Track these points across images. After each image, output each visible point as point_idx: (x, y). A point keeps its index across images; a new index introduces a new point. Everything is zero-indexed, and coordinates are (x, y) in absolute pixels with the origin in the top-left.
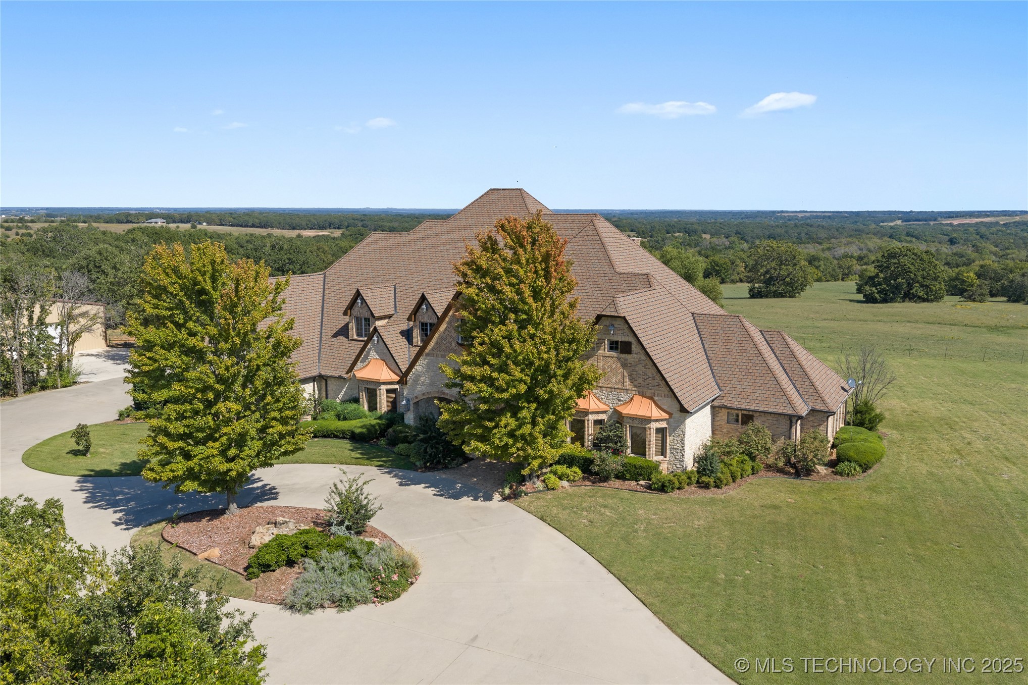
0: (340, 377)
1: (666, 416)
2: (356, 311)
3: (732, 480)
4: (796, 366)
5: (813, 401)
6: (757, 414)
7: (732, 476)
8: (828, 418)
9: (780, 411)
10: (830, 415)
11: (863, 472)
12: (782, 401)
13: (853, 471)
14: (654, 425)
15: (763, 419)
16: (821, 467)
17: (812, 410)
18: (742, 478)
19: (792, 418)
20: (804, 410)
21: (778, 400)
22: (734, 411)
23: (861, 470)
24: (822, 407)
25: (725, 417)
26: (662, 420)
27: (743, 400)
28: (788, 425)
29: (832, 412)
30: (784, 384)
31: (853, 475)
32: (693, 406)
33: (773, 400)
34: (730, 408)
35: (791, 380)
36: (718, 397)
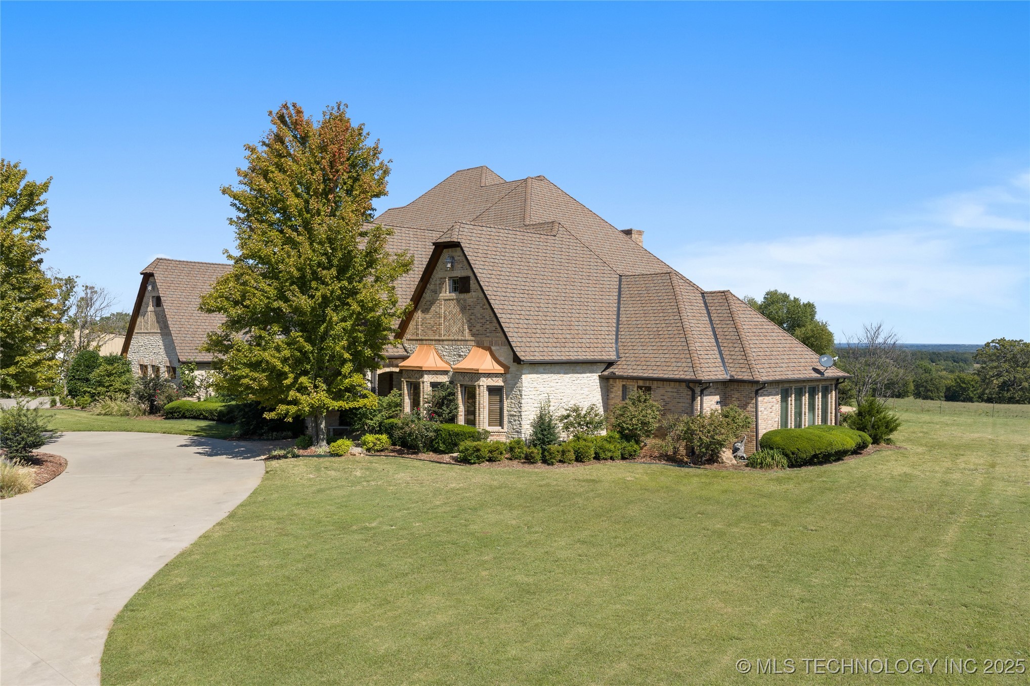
1: (502, 370)
3: (574, 457)
4: (731, 330)
5: (738, 370)
6: (655, 385)
7: (576, 451)
8: (757, 393)
9: (677, 377)
10: (759, 388)
11: (792, 466)
12: (684, 364)
13: (769, 460)
14: (484, 382)
15: (661, 391)
16: (726, 455)
17: (732, 381)
18: (597, 457)
19: (691, 385)
20: (714, 378)
21: (679, 364)
22: (629, 383)
23: (785, 461)
24: (746, 376)
25: (620, 393)
26: (496, 375)
27: (639, 367)
28: (690, 397)
29: (757, 382)
30: (696, 346)
31: (769, 466)
32: (538, 357)
33: (674, 364)
34: (621, 378)
35: (719, 346)
36: (610, 364)
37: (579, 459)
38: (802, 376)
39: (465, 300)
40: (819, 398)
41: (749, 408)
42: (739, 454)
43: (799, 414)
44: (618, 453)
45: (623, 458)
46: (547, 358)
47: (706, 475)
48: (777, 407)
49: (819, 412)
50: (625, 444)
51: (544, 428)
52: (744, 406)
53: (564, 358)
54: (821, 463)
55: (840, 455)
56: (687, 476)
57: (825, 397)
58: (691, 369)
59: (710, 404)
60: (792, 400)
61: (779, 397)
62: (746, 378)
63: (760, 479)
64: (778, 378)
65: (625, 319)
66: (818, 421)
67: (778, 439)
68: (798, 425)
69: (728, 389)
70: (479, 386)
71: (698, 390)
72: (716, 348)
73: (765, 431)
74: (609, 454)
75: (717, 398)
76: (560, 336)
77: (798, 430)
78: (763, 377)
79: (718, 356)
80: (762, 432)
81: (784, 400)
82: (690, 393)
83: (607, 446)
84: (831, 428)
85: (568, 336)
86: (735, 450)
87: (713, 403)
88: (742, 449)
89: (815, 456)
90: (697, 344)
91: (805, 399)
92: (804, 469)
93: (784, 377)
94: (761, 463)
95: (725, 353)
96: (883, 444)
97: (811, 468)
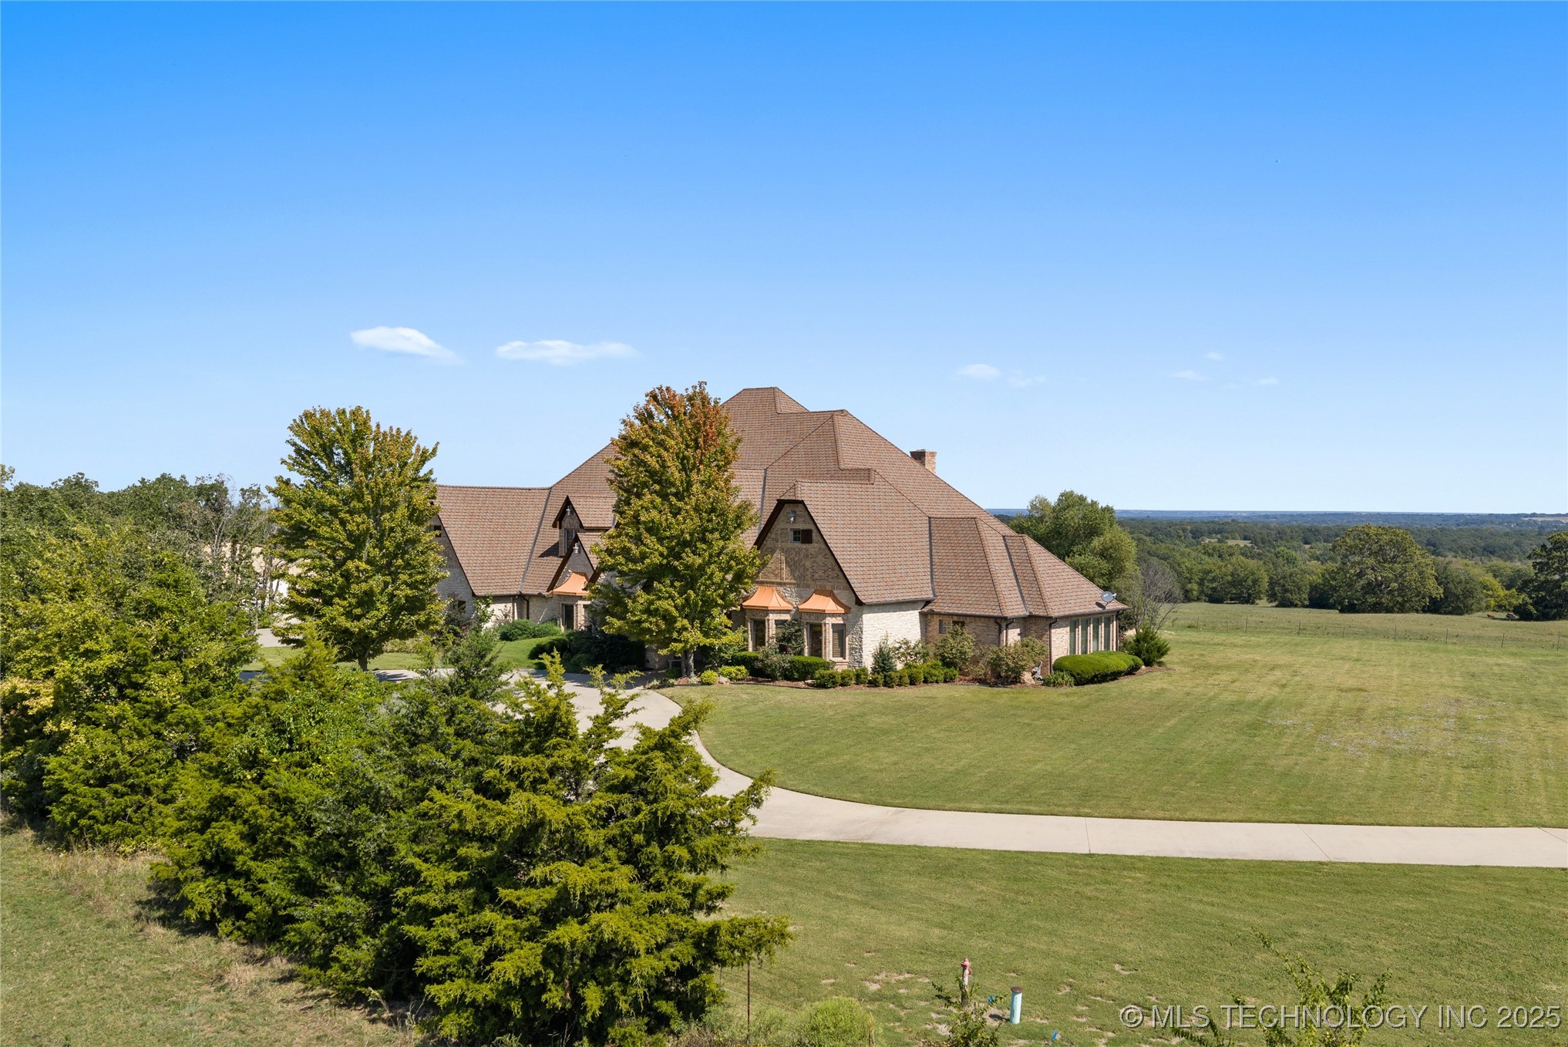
0: (540, 595)
1: (841, 610)
2: (566, 523)
3: (909, 681)
4: (1029, 571)
5: (1036, 607)
6: (968, 620)
7: (909, 676)
8: (1050, 626)
9: (987, 614)
10: (1052, 622)
11: (1077, 684)
12: (992, 603)
13: (1060, 680)
14: (830, 621)
15: (973, 625)
16: (1027, 676)
17: (1031, 616)
18: (926, 681)
19: (998, 621)
20: (1016, 614)
21: (988, 603)
22: (946, 620)
23: (1072, 680)
24: (1042, 613)
25: (937, 627)
26: (839, 615)
27: (954, 605)
28: (997, 630)
29: (1051, 618)
30: (1000, 587)
31: (1061, 685)
32: (875, 600)
33: (984, 603)
34: (939, 614)
35: (1019, 586)
36: (928, 602)
37: (913, 682)
38: (1087, 611)
39: (807, 550)
40: (1102, 628)
41: (1044, 639)
42: (1037, 676)
43: (1085, 642)
44: (942, 678)
45: (945, 682)
46: (882, 600)
47: (1013, 693)
48: (1067, 637)
49: (1102, 640)
50: (946, 670)
51: (883, 660)
52: (1040, 637)
53: (894, 599)
54: (1100, 682)
55: (1115, 676)
56: (998, 693)
57: (1107, 626)
58: (998, 608)
59: (1013, 636)
60: (1079, 630)
61: (1068, 629)
62: (1041, 614)
63: (1052, 693)
64: (1067, 613)
65: (937, 560)
66: (1102, 648)
67: (1066, 663)
68: (1085, 652)
69: (1028, 623)
70: (825, 624)
71: (1004, 625)
72: (1017, 588)
73: (1057, 657)
74: (935, 678)
75: (1018, 631)
76: (888, 580)
77: (1083, 656)
78: (1055, 614)
79: (1019, 595)
80: (1054, 658)
81: (1073, 631)
82: (997, 627)
83: (933, 671)
84: (1111, 654)
85: (894, 579)
86: (1034, 674)
87: (1016, 634)
88: (1039, 672)
89: (1096, 676)
90: (1002, 585)
91: (1090, 629)
92: (1086, 686)
93: (1072, 612)
94: (1054, 683)
95: (1024, 592)
96: (1156, 666)
97: (1091, 686)
